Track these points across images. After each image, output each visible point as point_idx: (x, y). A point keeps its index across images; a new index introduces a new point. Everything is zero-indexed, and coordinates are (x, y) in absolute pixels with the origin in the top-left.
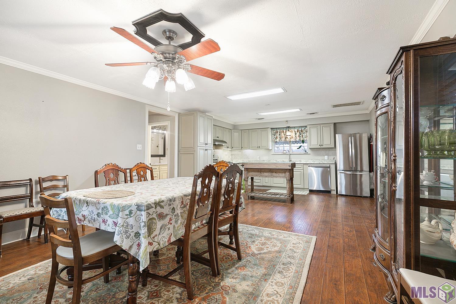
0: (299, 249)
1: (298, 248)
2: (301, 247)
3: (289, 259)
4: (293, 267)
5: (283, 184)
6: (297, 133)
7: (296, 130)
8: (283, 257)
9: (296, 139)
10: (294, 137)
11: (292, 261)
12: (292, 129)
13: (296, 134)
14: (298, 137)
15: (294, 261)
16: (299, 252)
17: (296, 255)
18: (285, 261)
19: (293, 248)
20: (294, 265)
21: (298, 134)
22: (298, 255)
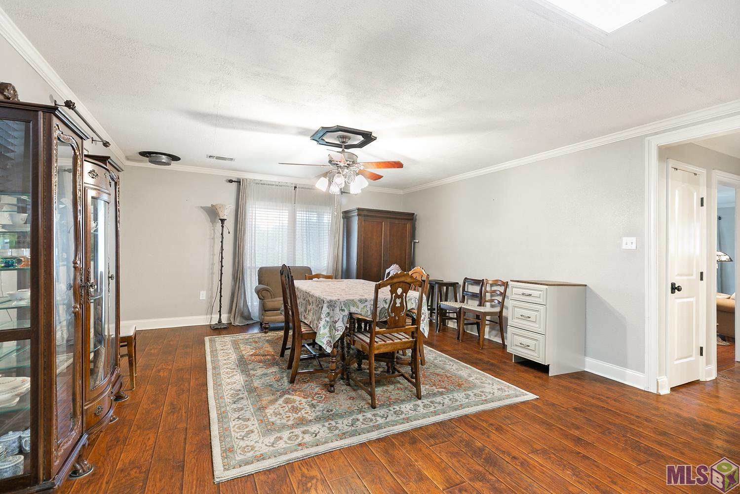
0: (236, 426)
1: (239, 428)
2: (235, 432)
3: (240, 406)
4: (228, 400)
8: (249, 405)
11: (235, 406)
15: (232, 407)
16: (234, 420)
17: (234, 414)
18: (244, 402)
19: (246, 423)
20: (229, 402)
22: (232, 417)
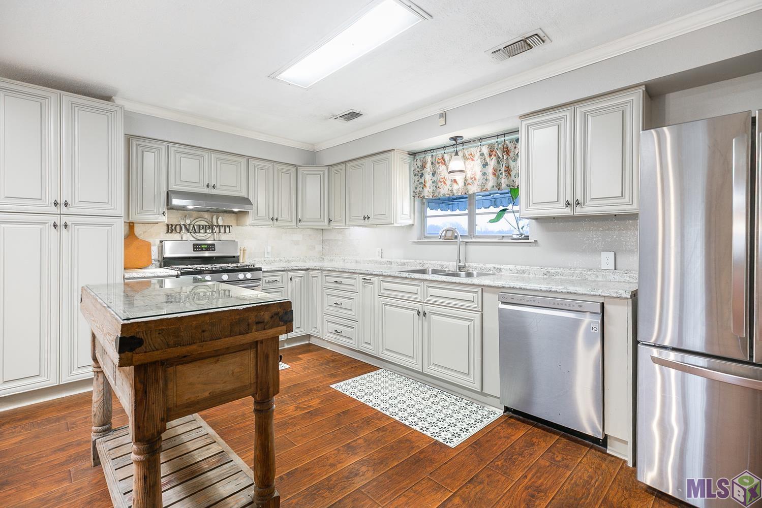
5: (412, 358)
6: (488, 159)
7: (485, 150)
9: (483, 185)
10: (479, 175)
12: (472, 149)
13: (485, 165)
14: (491, 177)
21: (492, 163)
